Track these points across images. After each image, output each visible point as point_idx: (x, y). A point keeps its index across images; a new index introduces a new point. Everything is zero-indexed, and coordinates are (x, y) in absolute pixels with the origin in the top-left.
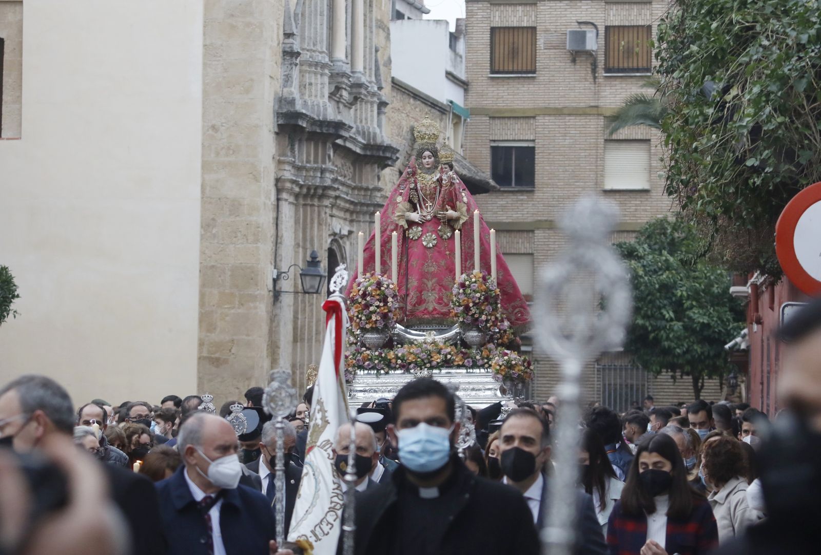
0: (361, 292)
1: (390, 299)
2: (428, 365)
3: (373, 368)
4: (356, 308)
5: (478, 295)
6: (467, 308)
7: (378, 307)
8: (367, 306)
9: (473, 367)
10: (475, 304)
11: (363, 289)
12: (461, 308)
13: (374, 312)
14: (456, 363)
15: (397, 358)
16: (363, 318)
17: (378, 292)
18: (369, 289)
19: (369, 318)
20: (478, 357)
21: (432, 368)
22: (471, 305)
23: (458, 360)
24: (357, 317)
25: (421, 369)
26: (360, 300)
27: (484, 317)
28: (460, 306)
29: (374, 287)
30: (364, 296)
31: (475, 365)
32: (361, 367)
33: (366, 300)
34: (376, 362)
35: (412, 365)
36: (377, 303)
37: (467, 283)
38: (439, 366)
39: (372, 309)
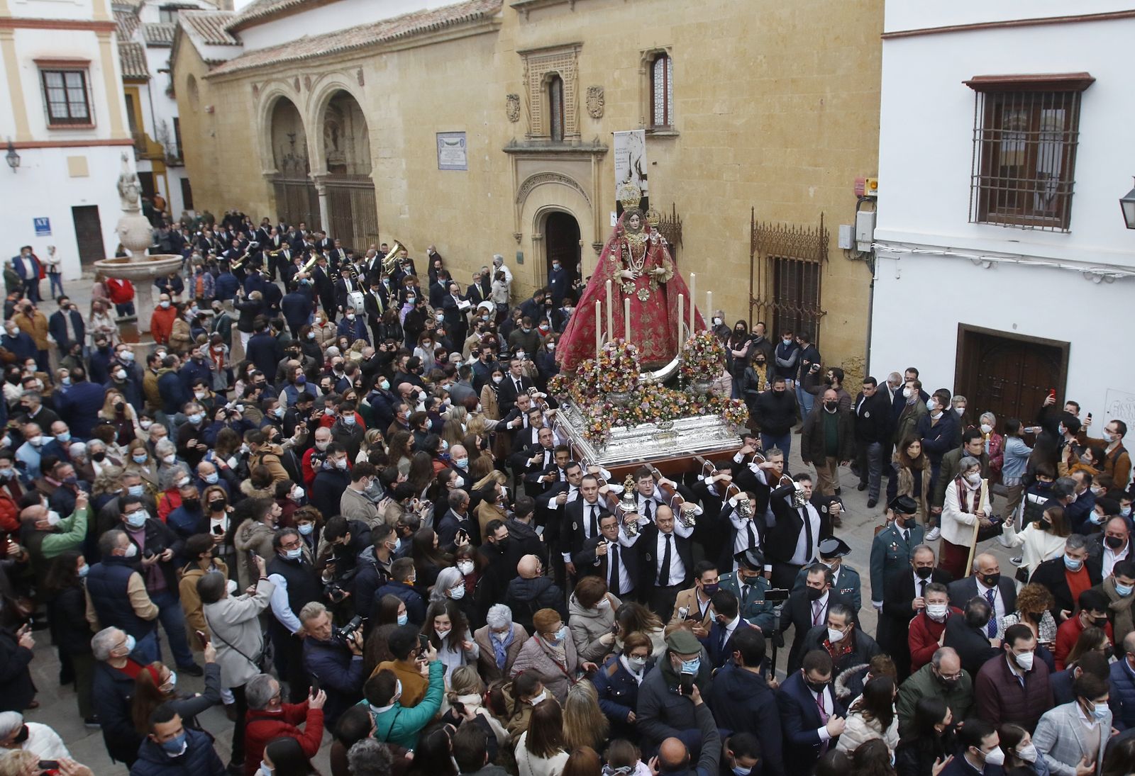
0: (613, 362)
1: (637, 365)
2: (670, 416)
3: (625, 424)
4: (610, 375)
5: (714, 356)
6: (704, 369)
7: (629, 373)
8: (621, 374)
9: (705, 415)
10: (711, 364)
11: (615, 359)
12: (699, 368)
13: (627, 379)
14: (693, 413)
15: (644, 414)
16: (617, 384)
17: (629, 360)
18: (621, 358)
19: (621, 384)
20: (709, 406)
21: (672, 418)
22: (708, 365)
23: (693, 410)
24: (611, 383)
25: (664, 420)
26: (613, 369)
27: (717, 374)
28: (697, 366)
29: (625, 357)
30: (617, 363)
31: (707, 412)
32: (615, 425)
33: (618, 369)
34: (628, 419)
35: (657, 418)
36: (628, 370)
37: (703, 346)
38: (678, 417)
39: (625, 376)
